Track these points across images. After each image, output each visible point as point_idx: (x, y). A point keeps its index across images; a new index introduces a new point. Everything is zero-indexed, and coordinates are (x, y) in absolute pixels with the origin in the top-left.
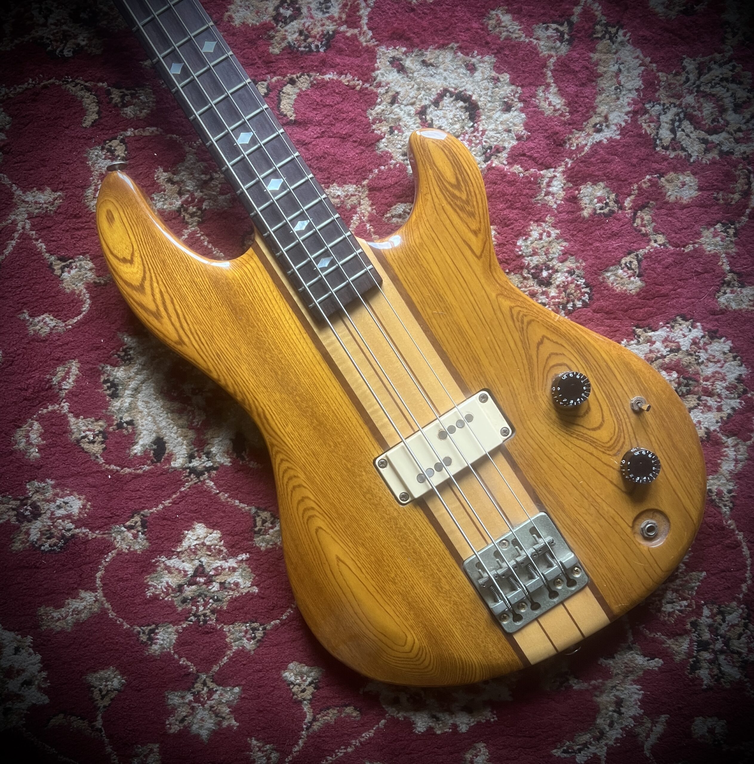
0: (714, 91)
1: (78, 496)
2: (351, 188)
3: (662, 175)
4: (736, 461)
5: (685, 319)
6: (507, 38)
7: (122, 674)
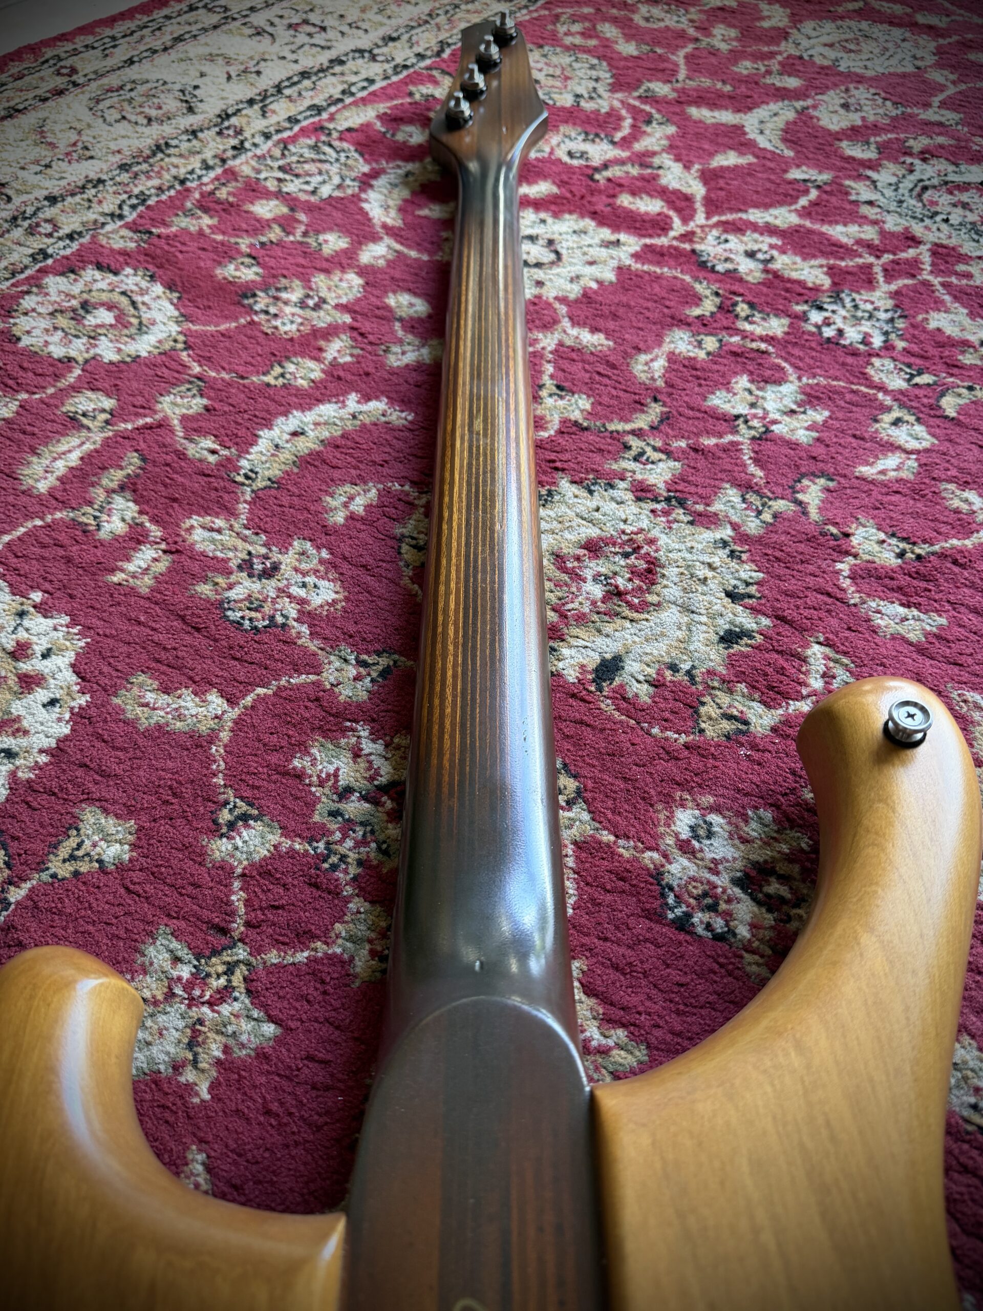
1: (338, 589)
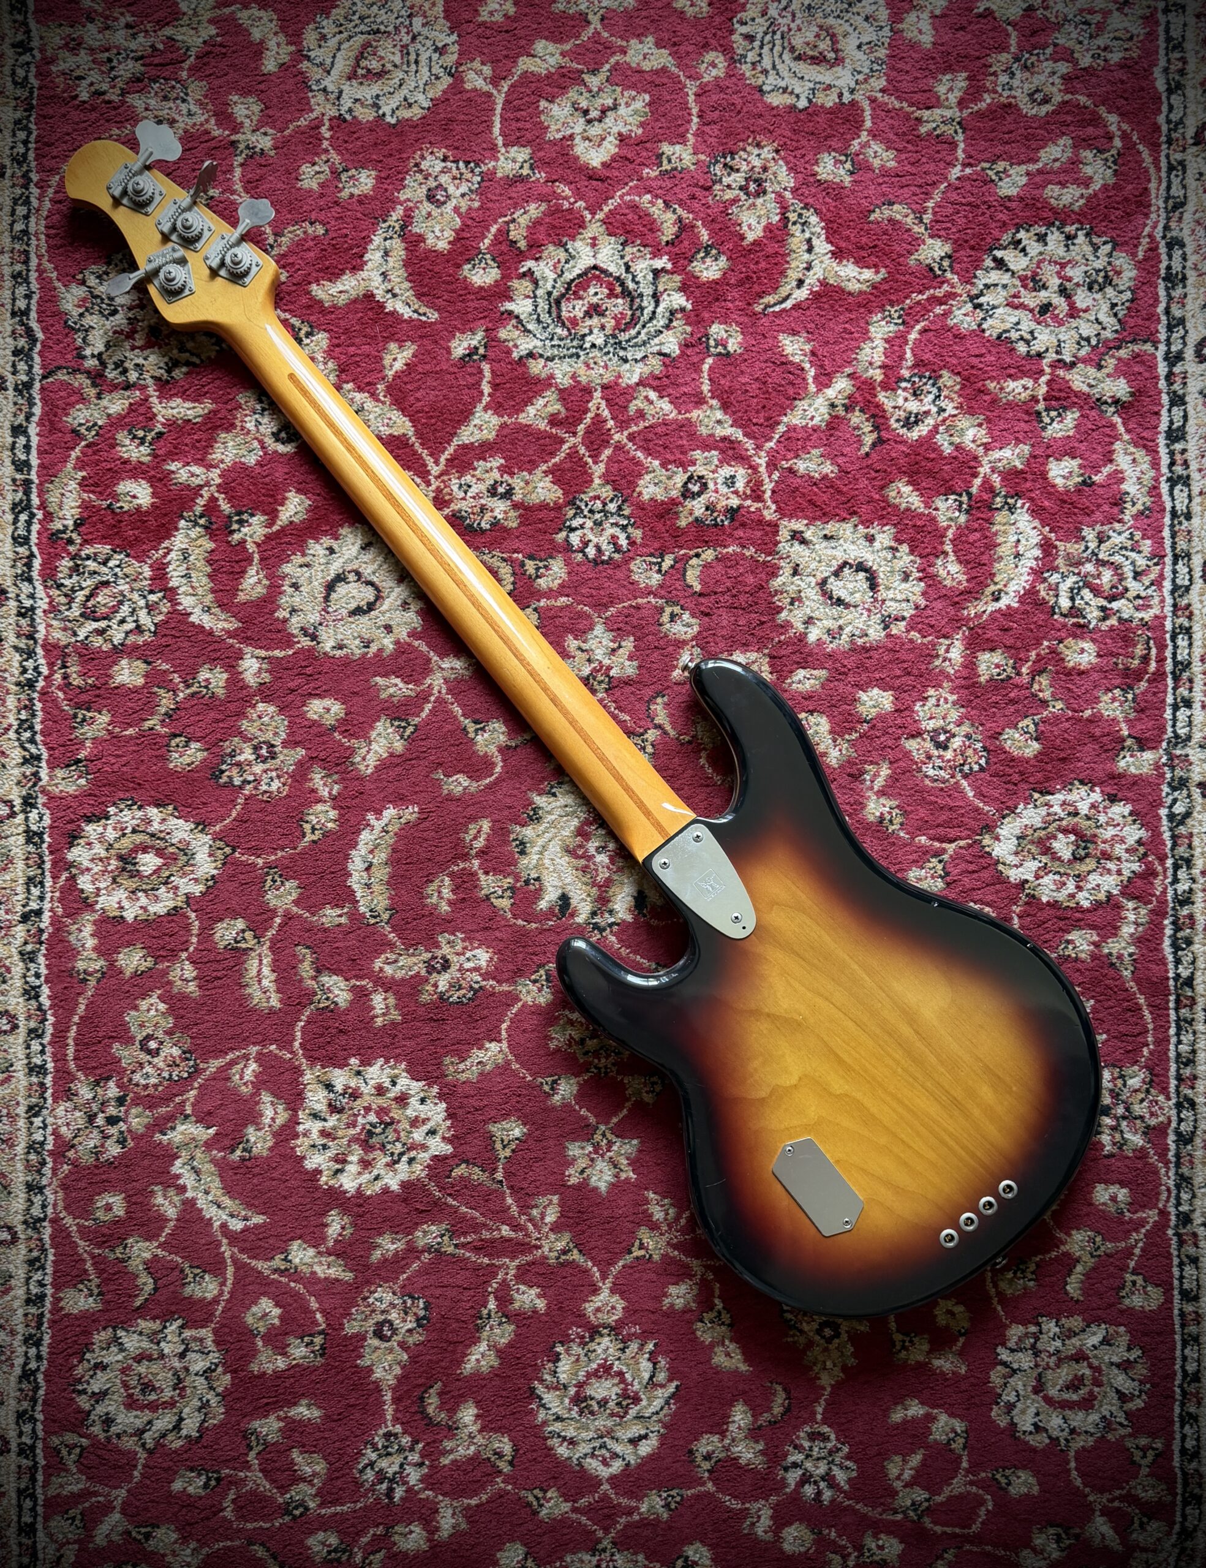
0: (1112, 559)
2: (753, 656)
3: (1061, 641)
4: (1136, 923)
5: (1082, 782)
6: (908, 509)
7: (525, 1124)
